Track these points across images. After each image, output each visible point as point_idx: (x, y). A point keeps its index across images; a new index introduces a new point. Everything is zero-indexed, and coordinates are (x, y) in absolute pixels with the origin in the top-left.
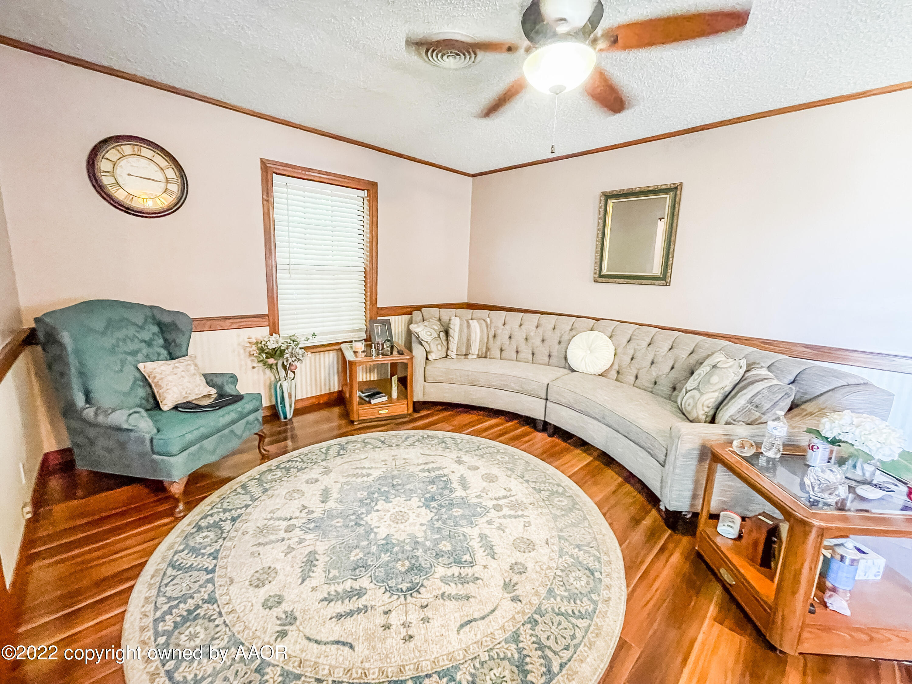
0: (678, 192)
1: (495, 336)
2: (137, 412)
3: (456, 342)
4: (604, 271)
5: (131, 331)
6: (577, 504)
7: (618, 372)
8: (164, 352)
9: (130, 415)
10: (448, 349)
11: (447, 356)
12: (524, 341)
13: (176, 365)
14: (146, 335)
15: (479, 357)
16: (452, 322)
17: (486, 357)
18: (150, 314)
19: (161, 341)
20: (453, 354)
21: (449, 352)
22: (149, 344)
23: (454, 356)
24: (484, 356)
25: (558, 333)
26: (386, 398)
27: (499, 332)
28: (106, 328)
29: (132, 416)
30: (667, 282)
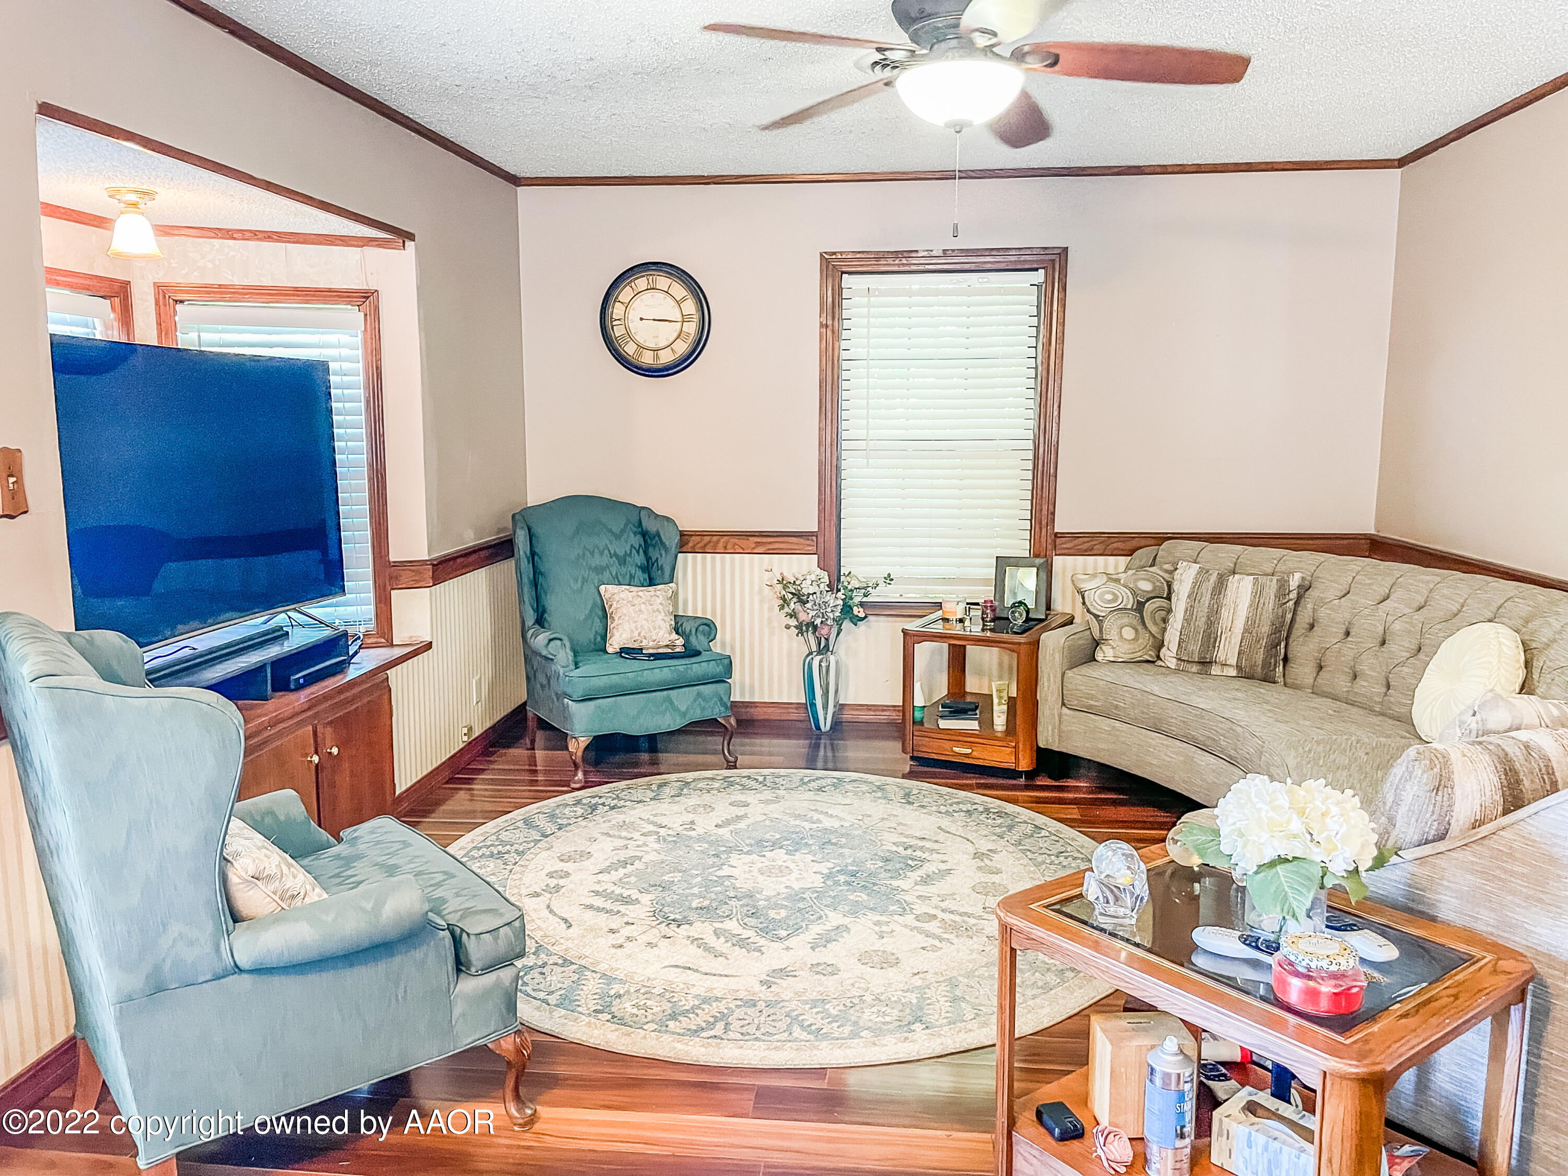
1: (1312, 626)
2: (560, 639)
3: (1179, 627)
5: (603, 541)
8: (641, 576)
9: (551, 640)
10: (1158, 642)
11: (1154, 659)
12: (1374, 645)
13: (640, 593)
14: (621, 548)
15: (1242, 675)
16: (1177, 575)
17: (1268, 680)
18: (635, 520)
19: (640, 559)
20: (1169, 656)
21: (1162, 652)
22: (622, 561)
23: (1172, 663)
28: (577, 532)
29: (552, 643)
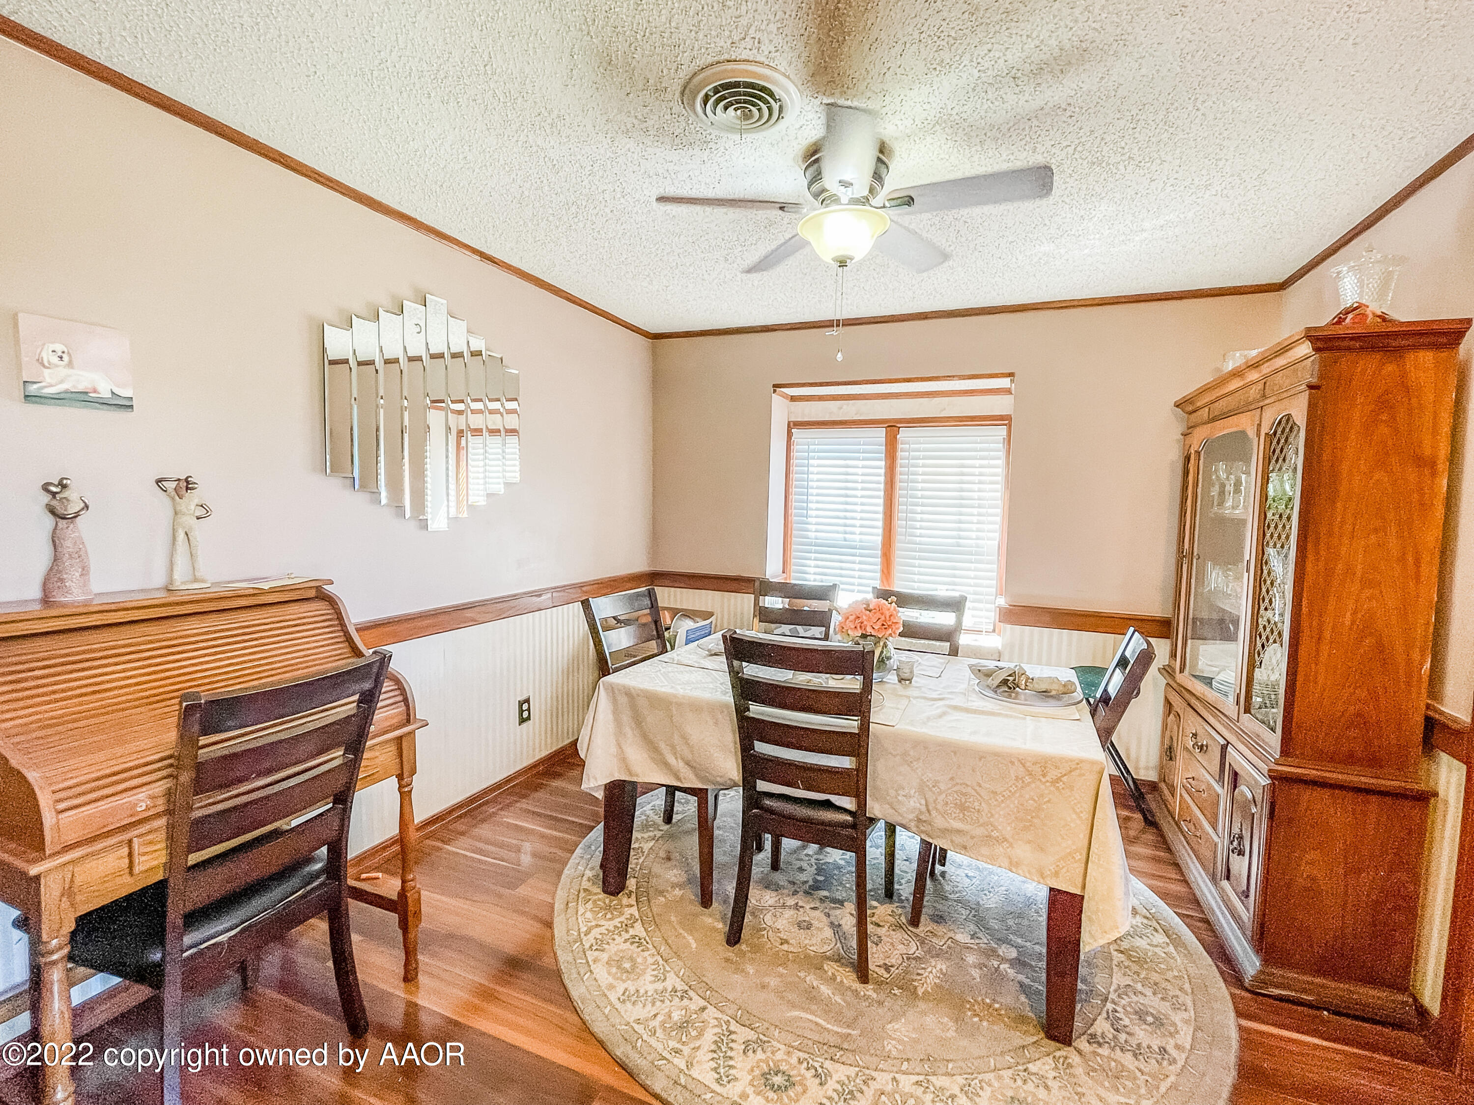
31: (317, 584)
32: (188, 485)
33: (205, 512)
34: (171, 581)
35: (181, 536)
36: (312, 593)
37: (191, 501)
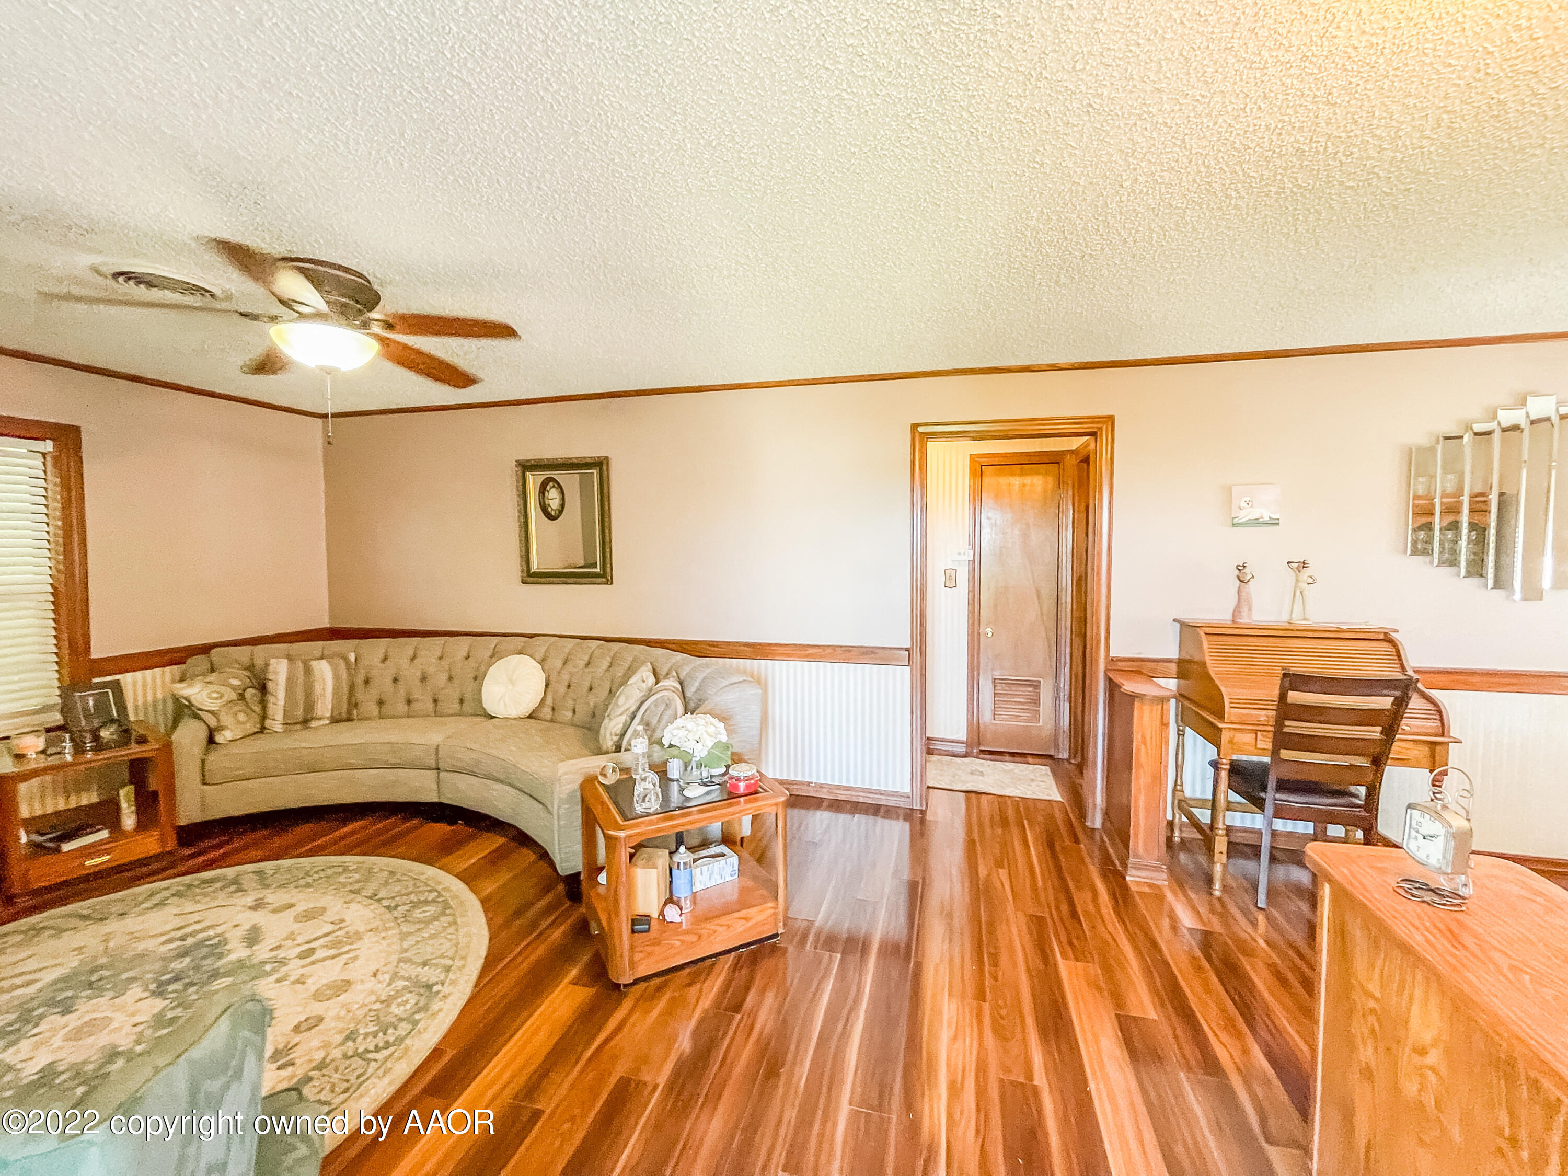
0: (605, 468)
1: (367, 682)
3: (282, 703)
4: (534, 568)
6: (450, 908)
7: (553, 709)
10: (264, 717)
11: (263, 730)
12: (418, 682)
15: (335, 720)
16: (271, 668)
17: (349, 719)
20: (276, 723)
21: (268, 723)
23: (281, 728)
24: (344, 716)
25: (472, 663)
26: (104, 834)
27: (374, 673)
30: (608, 580)
31: (1386, 631)
32: (1304, 565)
33: (1312, 581)
34: (1291, 619)
35: (1298, 593)
36: (1382, 637)
37: (1305, 573)
